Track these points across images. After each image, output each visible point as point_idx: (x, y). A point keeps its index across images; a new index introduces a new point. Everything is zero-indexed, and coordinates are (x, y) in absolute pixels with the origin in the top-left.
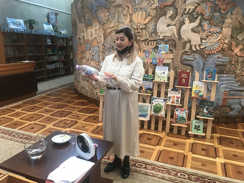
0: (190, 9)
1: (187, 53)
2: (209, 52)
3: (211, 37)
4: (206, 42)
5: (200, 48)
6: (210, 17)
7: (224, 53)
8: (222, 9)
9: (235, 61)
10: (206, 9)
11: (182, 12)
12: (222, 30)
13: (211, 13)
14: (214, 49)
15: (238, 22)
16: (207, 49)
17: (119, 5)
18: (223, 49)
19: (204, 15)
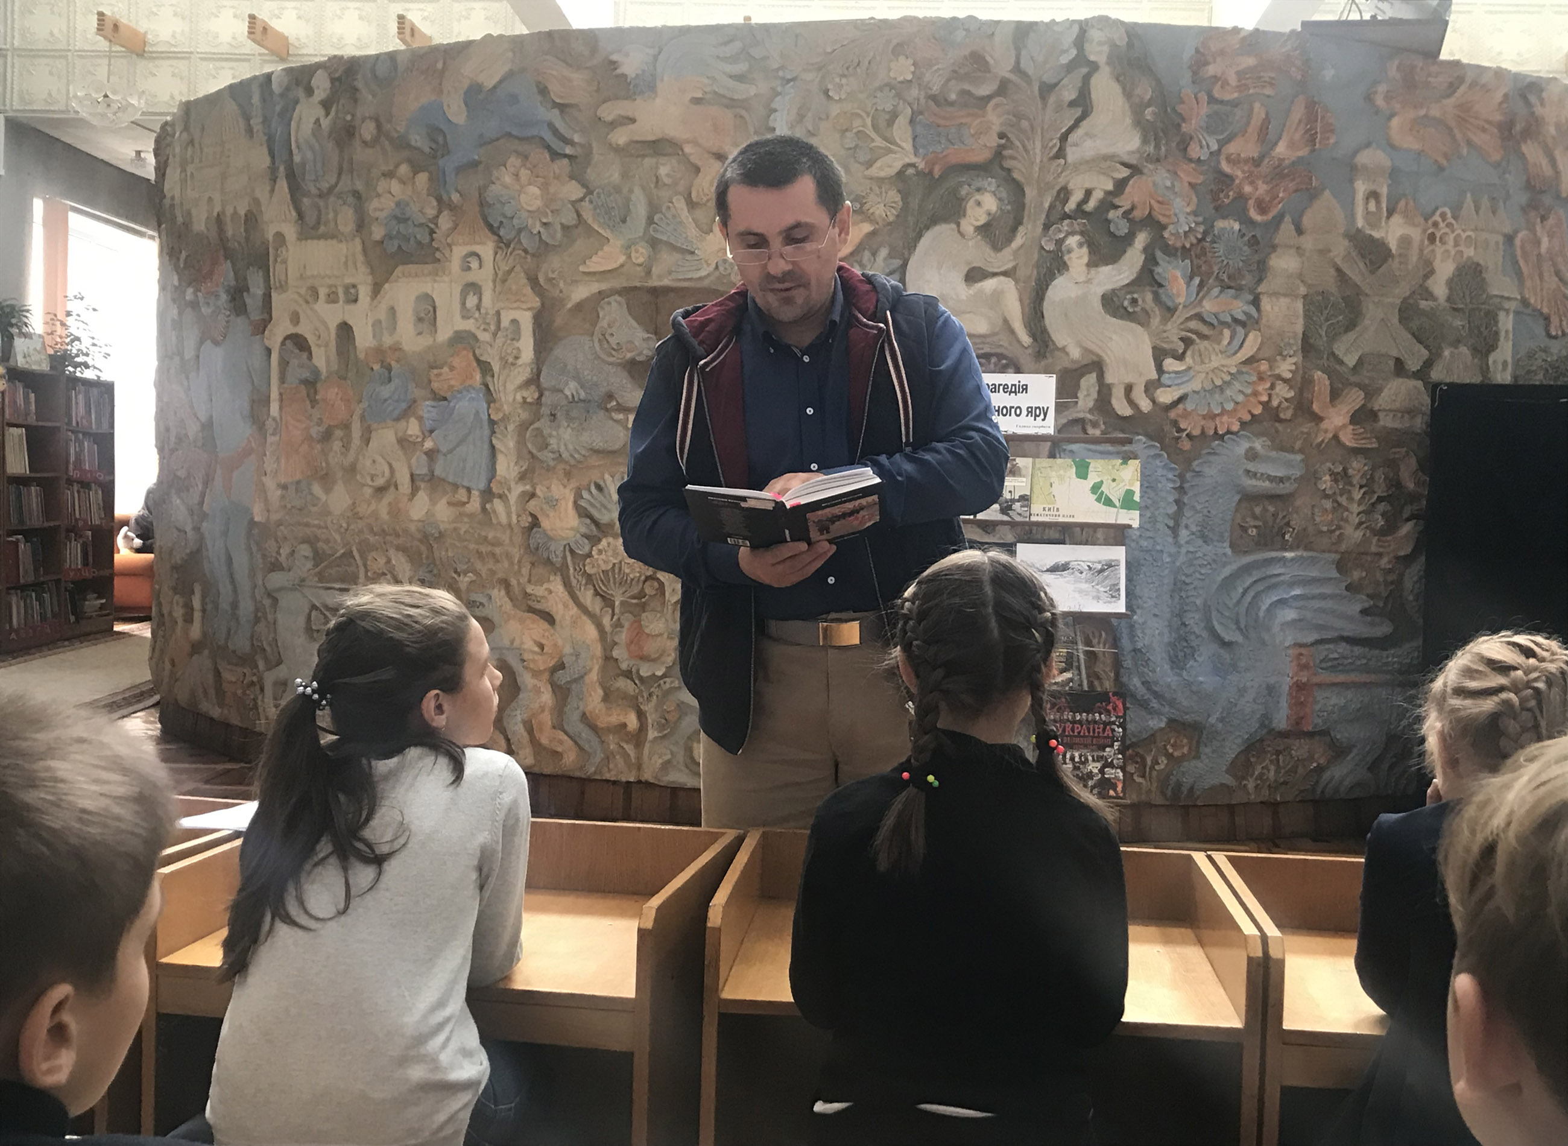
0: (1088, 193)
1: (1085, 431)
2: (1203, 422)
3: (1206, 343)
4: (1183, 368)
5: (1154, 401)
6: (1195, 241)
7: (1277, 431)
8: (1251, 202)
9: (1335, 477)
10: (1172, 197)
11: (1047, 205)
12: (1258, 309)
13: (1200, 219)
14: (1229, 406)
15: (1333, 272)
16: (1189, 405)
17: (654, 142)
18: (1271, 413)
19: (1164, 227)
